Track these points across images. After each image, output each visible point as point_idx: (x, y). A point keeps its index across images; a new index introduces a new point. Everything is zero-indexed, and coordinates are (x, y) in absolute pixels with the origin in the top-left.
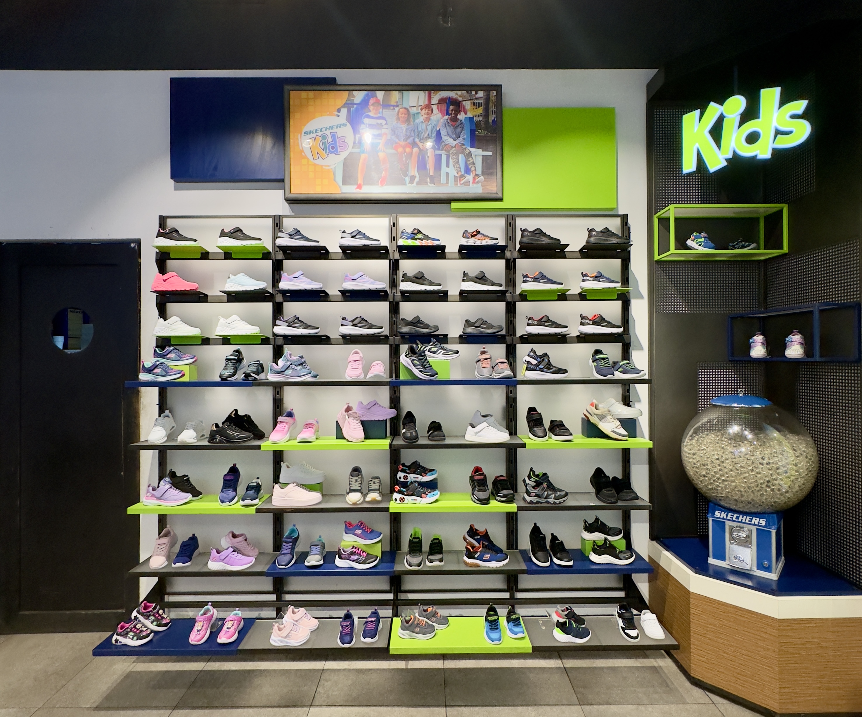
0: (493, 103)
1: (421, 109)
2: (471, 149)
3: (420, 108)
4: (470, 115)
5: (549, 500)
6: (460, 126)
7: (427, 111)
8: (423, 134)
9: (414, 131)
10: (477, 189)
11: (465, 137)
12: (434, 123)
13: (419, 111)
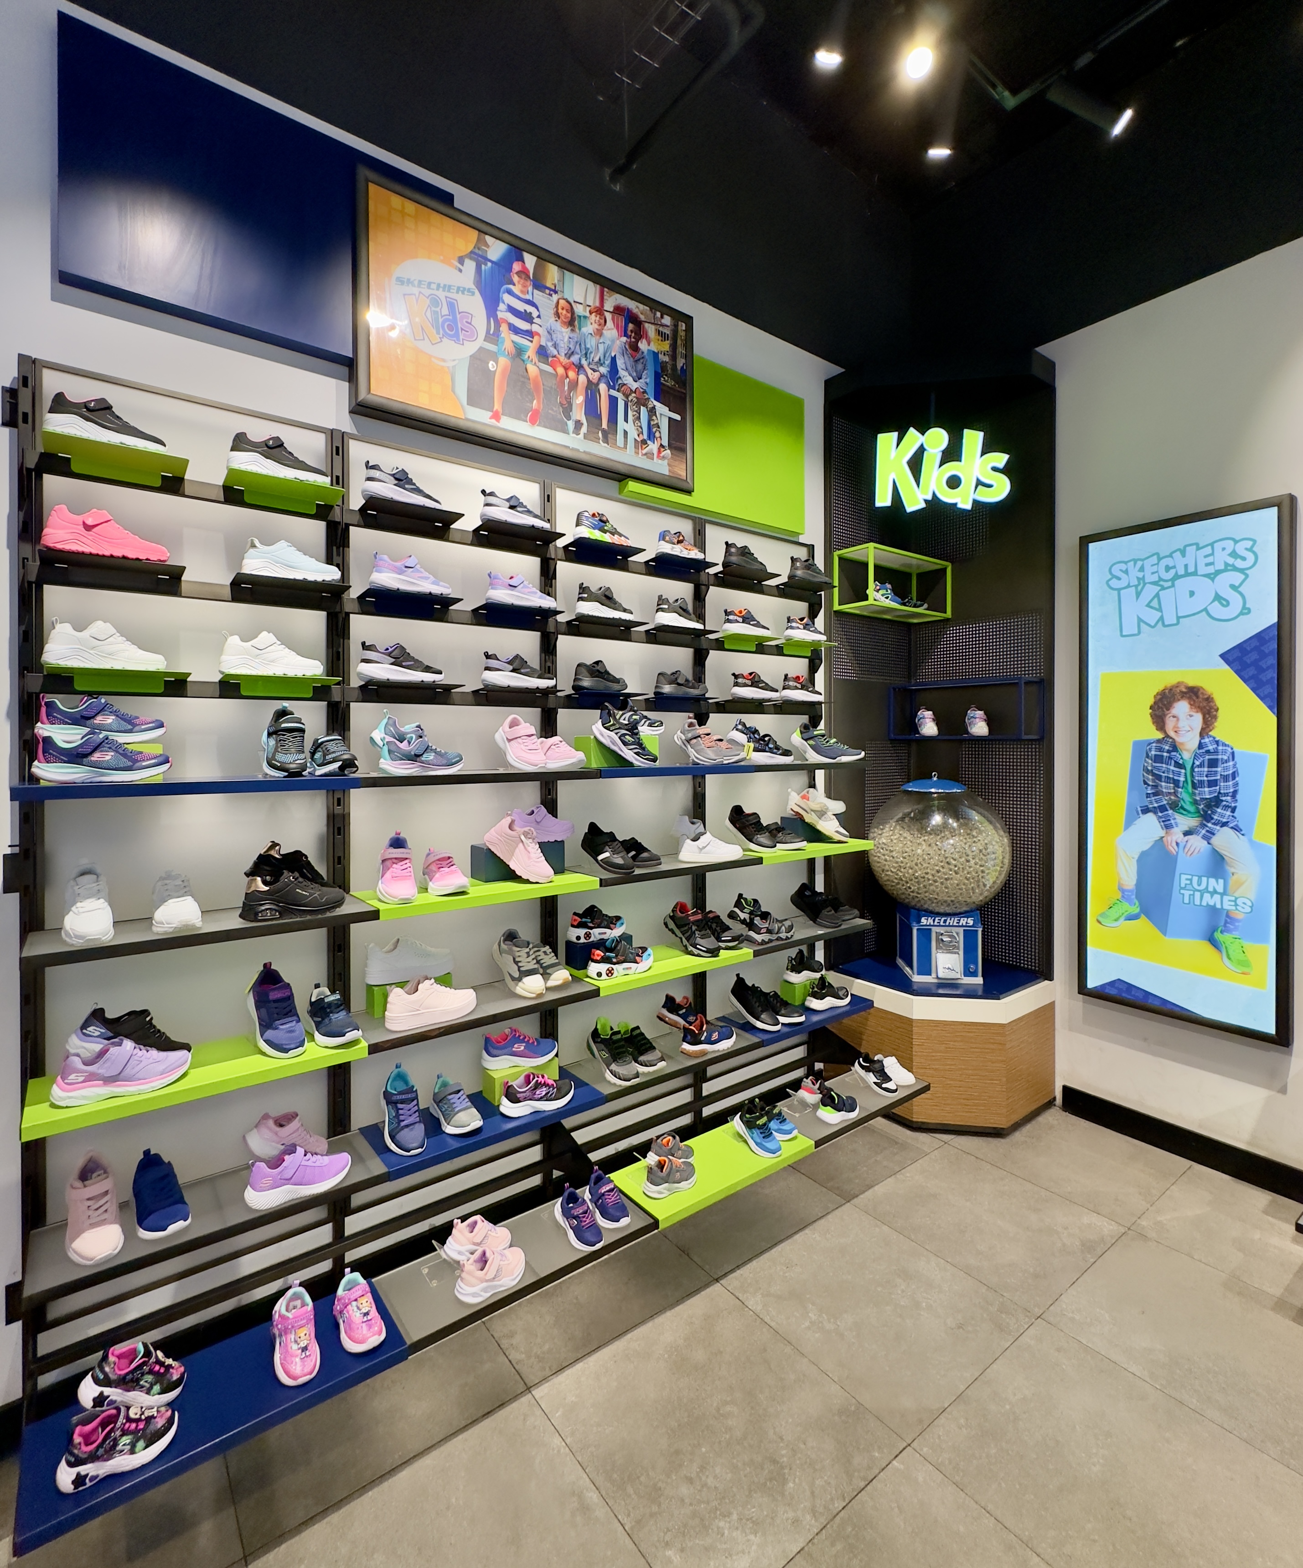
0: (681, 340)
1: (591, 313)
2: (656, 403)
3: (588, 309)
4: (654, 347)
5: (780, 935)
6: (641, 361)
7: (598, 318)
8: (592, 355)
9: (580, 344)
10: (661, 466)
11: (648, 380)
12: (608, 342)
13: (588, 314)
